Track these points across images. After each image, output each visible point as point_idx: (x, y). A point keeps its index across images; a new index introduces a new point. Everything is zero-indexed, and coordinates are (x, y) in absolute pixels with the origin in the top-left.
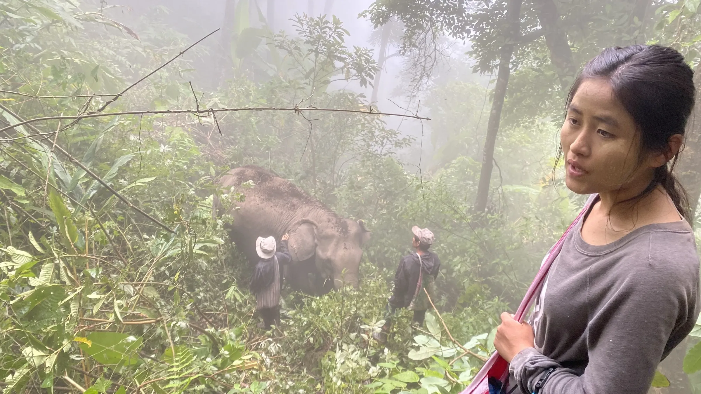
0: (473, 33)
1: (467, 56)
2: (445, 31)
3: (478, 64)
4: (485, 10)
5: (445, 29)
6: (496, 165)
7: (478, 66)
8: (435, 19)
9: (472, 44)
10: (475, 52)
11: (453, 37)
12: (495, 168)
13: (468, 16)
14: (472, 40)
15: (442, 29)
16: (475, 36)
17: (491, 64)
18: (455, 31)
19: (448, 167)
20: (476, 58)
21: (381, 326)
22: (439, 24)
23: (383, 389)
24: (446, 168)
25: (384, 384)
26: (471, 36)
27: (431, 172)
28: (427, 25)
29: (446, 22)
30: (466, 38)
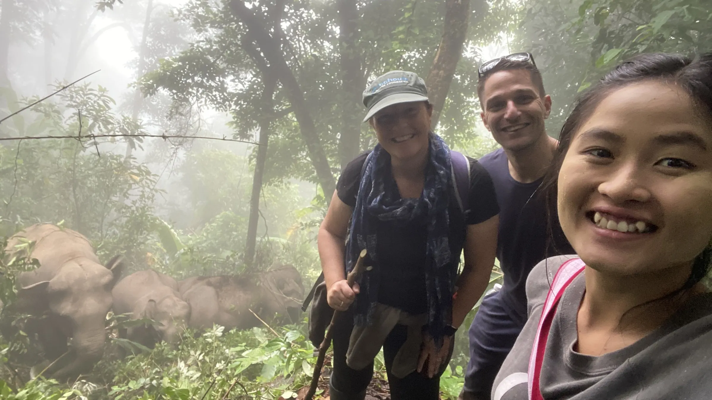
0: (233, 107)
1: (228, 126)
2: (208, 106)
3: (237, 132)
4: (241, 90)
5: (209, 104)
6: (262, 215)
7: (238, 134)
8: (200, 95)
9: (233, 116)
10: (236, 122)
11: (216, 110)
12: (260, 218)
13: (229, 94)
14: (233, 113)
15: (206, 105)
16: (235, 110)
17: (248, 133)
18: (217, 106)
19: (213, 222)
20: (235, 128)
21: (222, 331)
22: (203, 100)
23: (242, 366)
24: (210, 223)
25: (241, 362)
26: (232, 109)
27: (193, 229)
28: (192, 99)
29: (209, 98)
30: (228, 111)
